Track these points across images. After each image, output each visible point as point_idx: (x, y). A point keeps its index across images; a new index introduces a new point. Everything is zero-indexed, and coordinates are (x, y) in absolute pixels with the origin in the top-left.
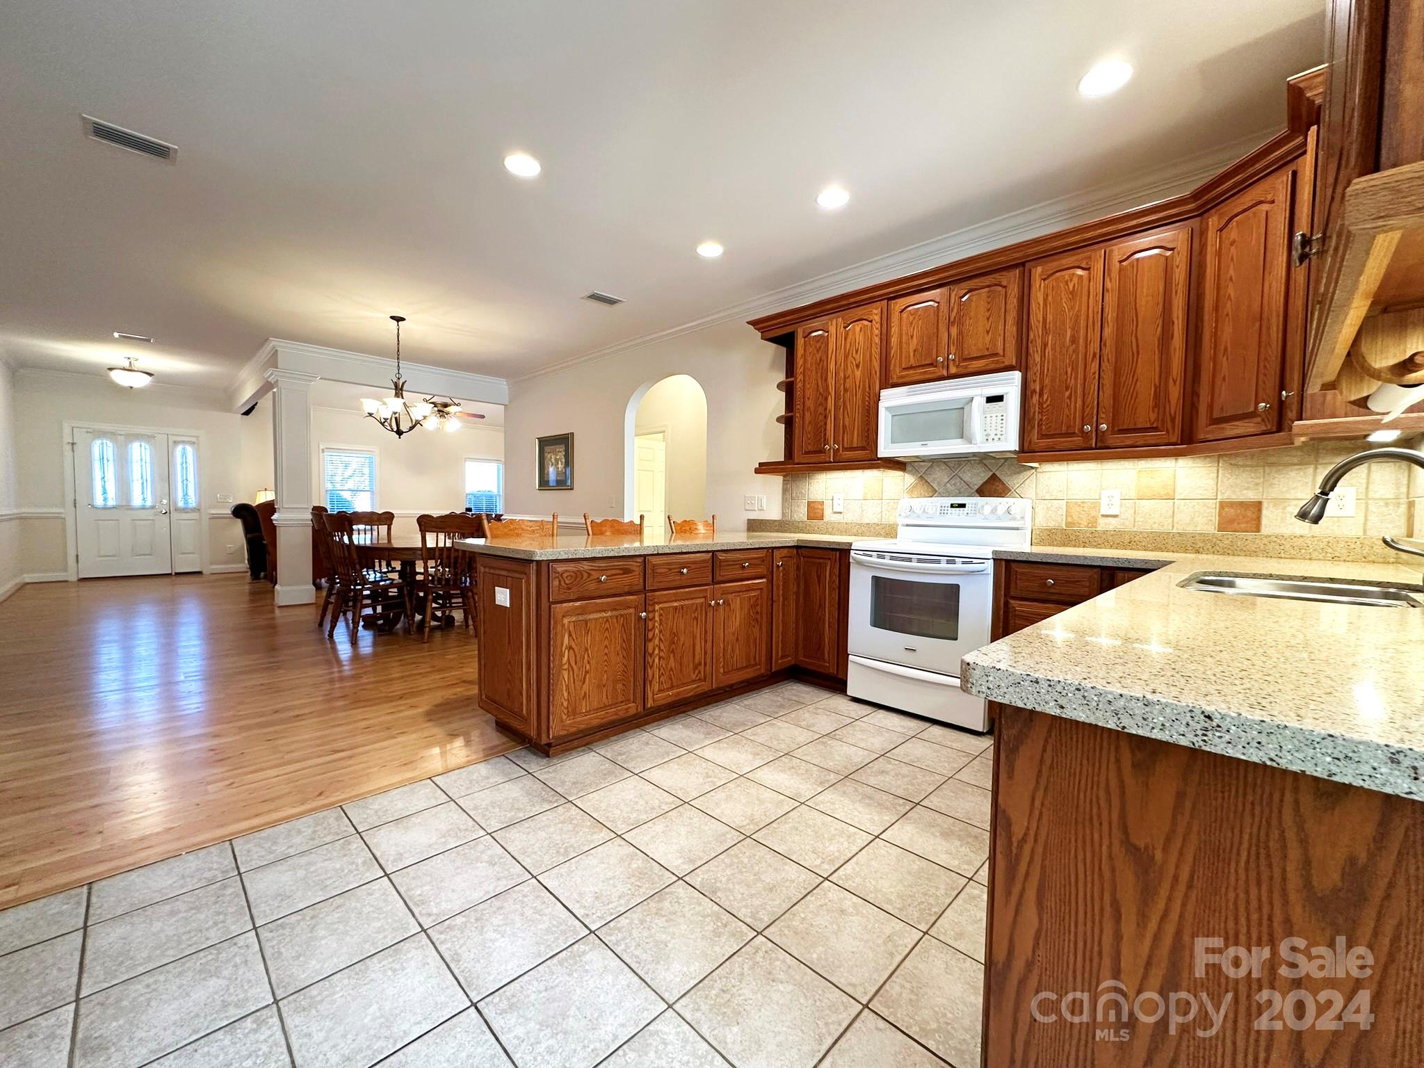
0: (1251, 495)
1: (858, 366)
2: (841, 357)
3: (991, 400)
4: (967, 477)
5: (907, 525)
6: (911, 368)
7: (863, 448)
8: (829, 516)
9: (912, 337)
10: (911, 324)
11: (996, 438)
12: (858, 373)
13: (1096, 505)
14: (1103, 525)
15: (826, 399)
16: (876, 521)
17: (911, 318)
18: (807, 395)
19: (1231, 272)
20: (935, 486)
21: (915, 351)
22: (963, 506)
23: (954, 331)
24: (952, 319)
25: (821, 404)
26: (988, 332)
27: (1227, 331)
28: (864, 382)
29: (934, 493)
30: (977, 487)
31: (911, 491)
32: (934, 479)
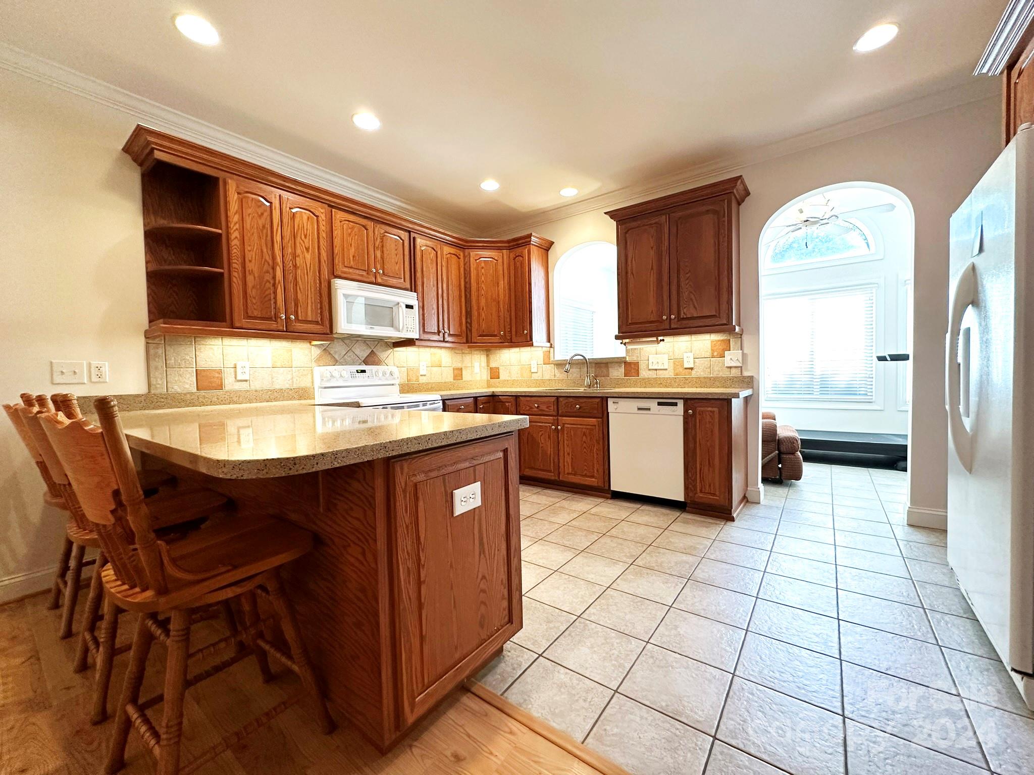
0: (459, 365)
1: (307, 249)
2: (287, 233)
3: (408, 307)
4: (357, 351)
5: (325, 388)
6: (351, 268)
7: (317, 323)
8: (229, 383)
9: (351, 245)
10: (350, 234)
11: (411, 330)
12: (308, 256)
13: (418, 370)
14: (423, 380)
15: (274, 269)
16: (287, 386)
17: (349, 231)
18: (248, 256)
19: (483, 279)
20: (336, 357)
21: (353, 257)
22: (363, 371)
23: (379, 254)
24: (377, 245)
25: (267, 272)
26: (397, 264)
27: (483, 302)
28: (314, 266)
29: (336, 362)
30: (363, 359)
31: (318, 360)
32: (336, 352)
